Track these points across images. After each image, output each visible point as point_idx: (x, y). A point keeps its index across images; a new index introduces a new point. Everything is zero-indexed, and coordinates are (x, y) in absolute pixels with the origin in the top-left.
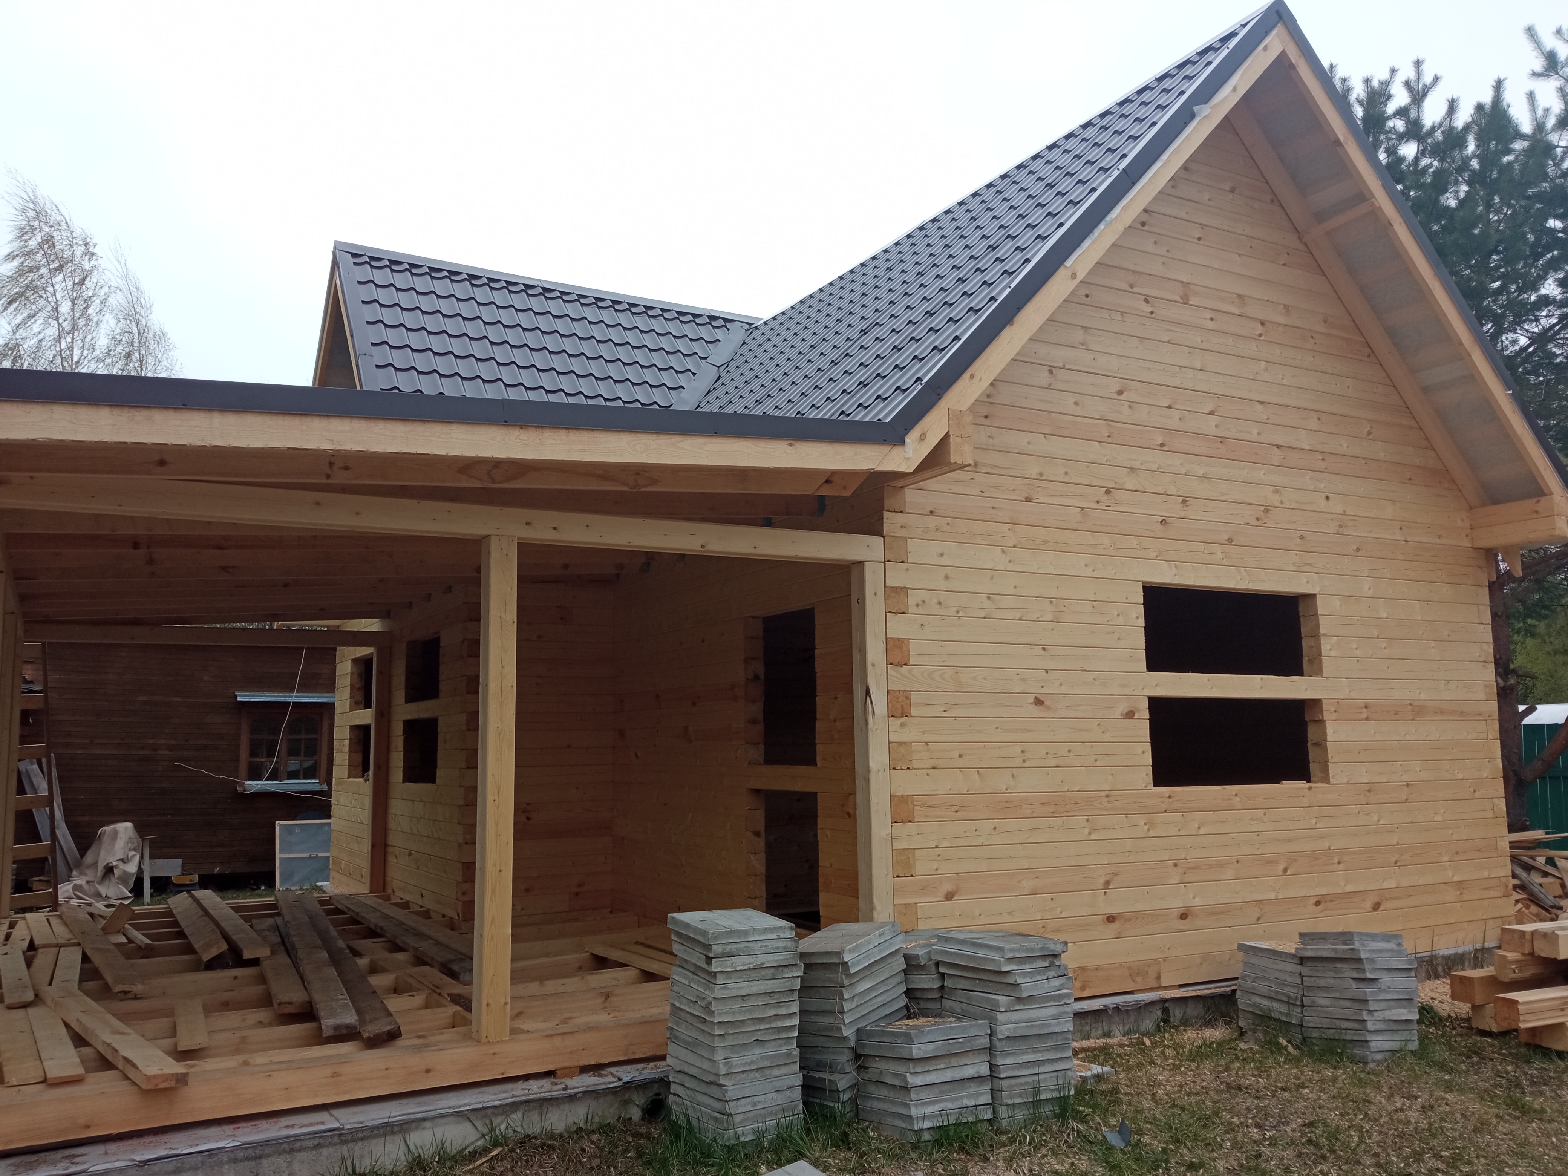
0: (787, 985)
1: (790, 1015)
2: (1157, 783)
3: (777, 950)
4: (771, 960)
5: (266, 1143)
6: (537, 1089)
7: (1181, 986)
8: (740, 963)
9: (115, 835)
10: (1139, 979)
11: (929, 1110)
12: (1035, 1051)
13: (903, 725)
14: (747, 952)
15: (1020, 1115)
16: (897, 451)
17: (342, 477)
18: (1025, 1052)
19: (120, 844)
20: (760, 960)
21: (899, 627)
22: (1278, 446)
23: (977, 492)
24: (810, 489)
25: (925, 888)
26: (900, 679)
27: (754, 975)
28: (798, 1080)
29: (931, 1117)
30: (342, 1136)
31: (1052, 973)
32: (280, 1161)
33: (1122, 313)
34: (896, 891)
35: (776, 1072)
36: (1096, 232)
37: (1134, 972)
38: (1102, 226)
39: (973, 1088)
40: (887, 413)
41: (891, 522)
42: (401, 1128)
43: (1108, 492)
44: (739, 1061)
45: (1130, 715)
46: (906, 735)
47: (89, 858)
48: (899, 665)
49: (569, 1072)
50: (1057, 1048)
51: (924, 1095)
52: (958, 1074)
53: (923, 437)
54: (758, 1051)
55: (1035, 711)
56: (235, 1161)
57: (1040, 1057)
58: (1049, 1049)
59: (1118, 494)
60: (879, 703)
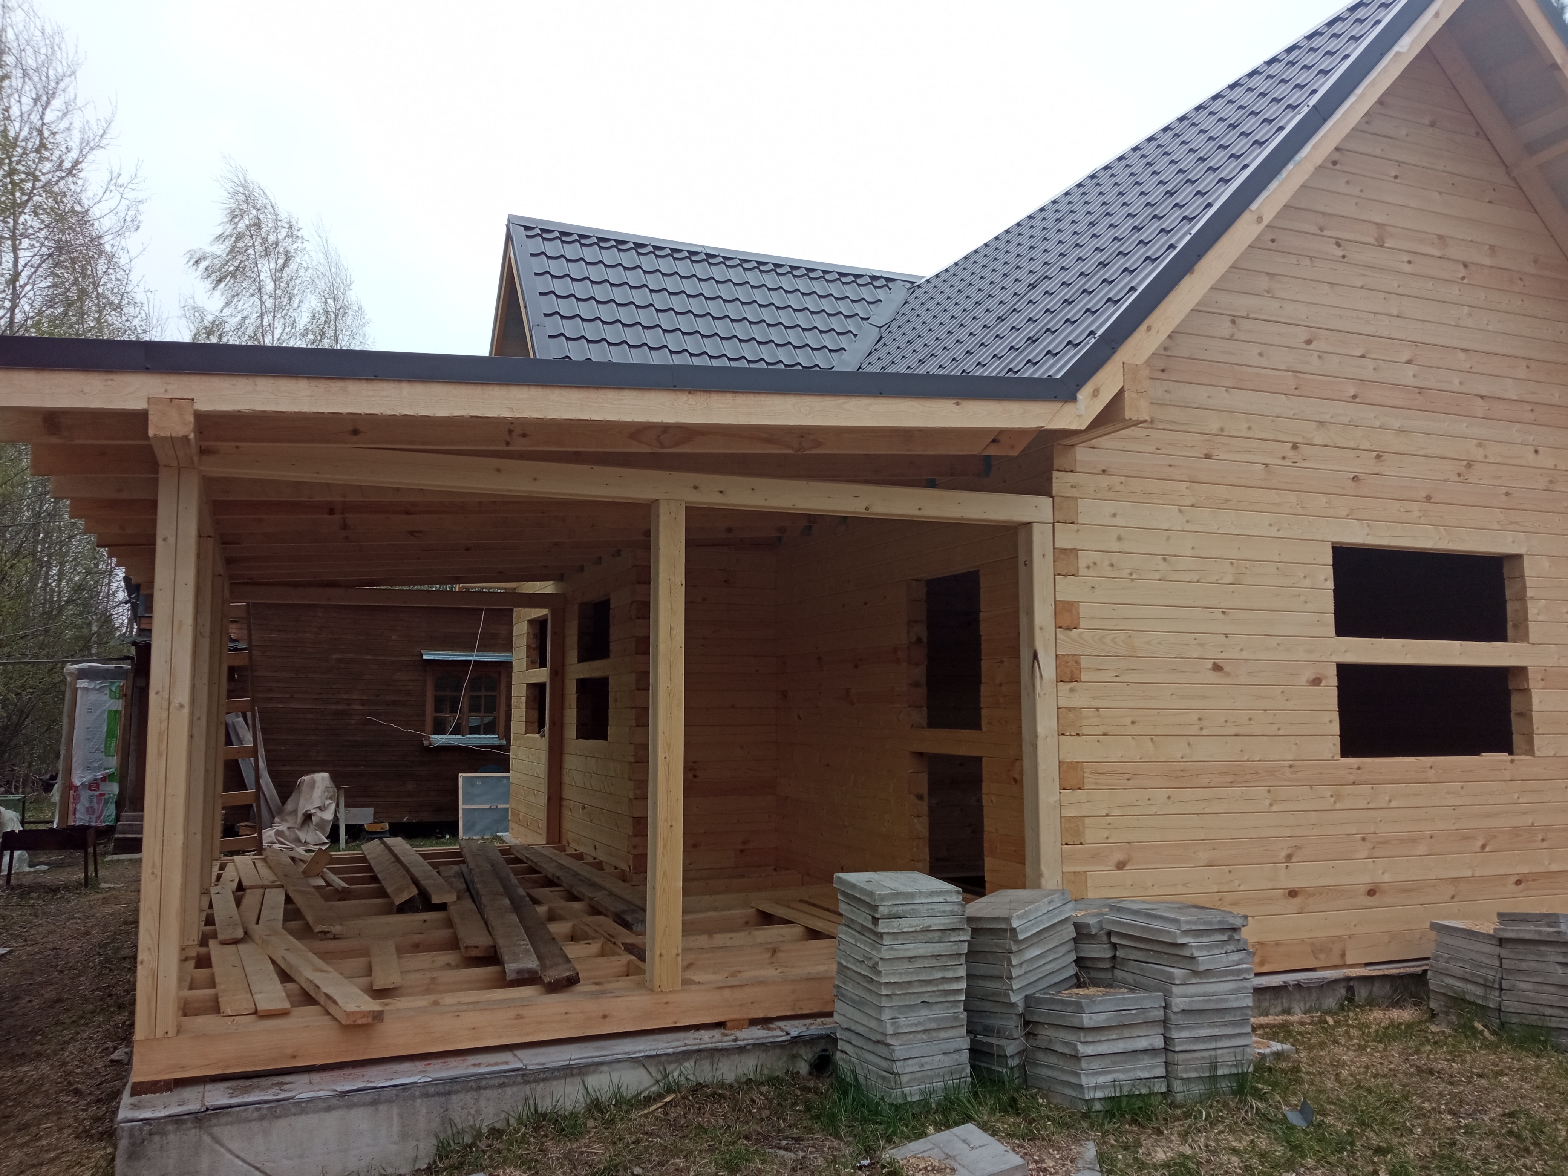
0: (954, 949)
1: (958, 979)
2: (1345, 753)
3: (944, 914)
4: (938, 923)
5: (455, 1080)
6: (708, 1039)
7: (1367, 964)
8: (906, 924)
9: (313, 784)
10: (1322, 956)
11: (1101, 1079)
12: (1212, 1025)
13: (1072, 690)
14: (914, 915)
15: (1196, 1089)
16: (1069, 408)
17: (519, 445)
18: (1201, 1026)
19: (318, 792)
20: (927, 922)
21: (1068, 590)
22: (1482, 397)
23: (1152, 449)
24: (976, 449)
25: (1095, 857)
26: (1069, 643)
27: (921, 937)
28: (965, 1043)
29: (1102, 1087)
30: (526, 1077)
31: (1230, 948)
32: (469, 1097)
33: (1311, 258)
34: (1064, 859)
35: (943, 1035)
36: (1284, 173)
37: (1317, 949)
38: (1290, 166)
39: (1147, 1060)
40: (1058, 368)
41: (1060, 482)
42: (580, 1071)
43: (1295, 447)
44: (906, 1022)
45: (1316, 682)
46: (1076, 701)
47: (290, 806)
48: (1069, 629)
49: (739, 1024)
50: (1234, 1024)
51: (1095, 1065)
52: (1131, 1045)
53: (1096, 393)
54: (925, 1012)
55: (1214, 677)
56: (427, 1095)
57: (1216, 1031)
58: (1226, 1024)
59: (1305, 450)
60: (1047, 666)
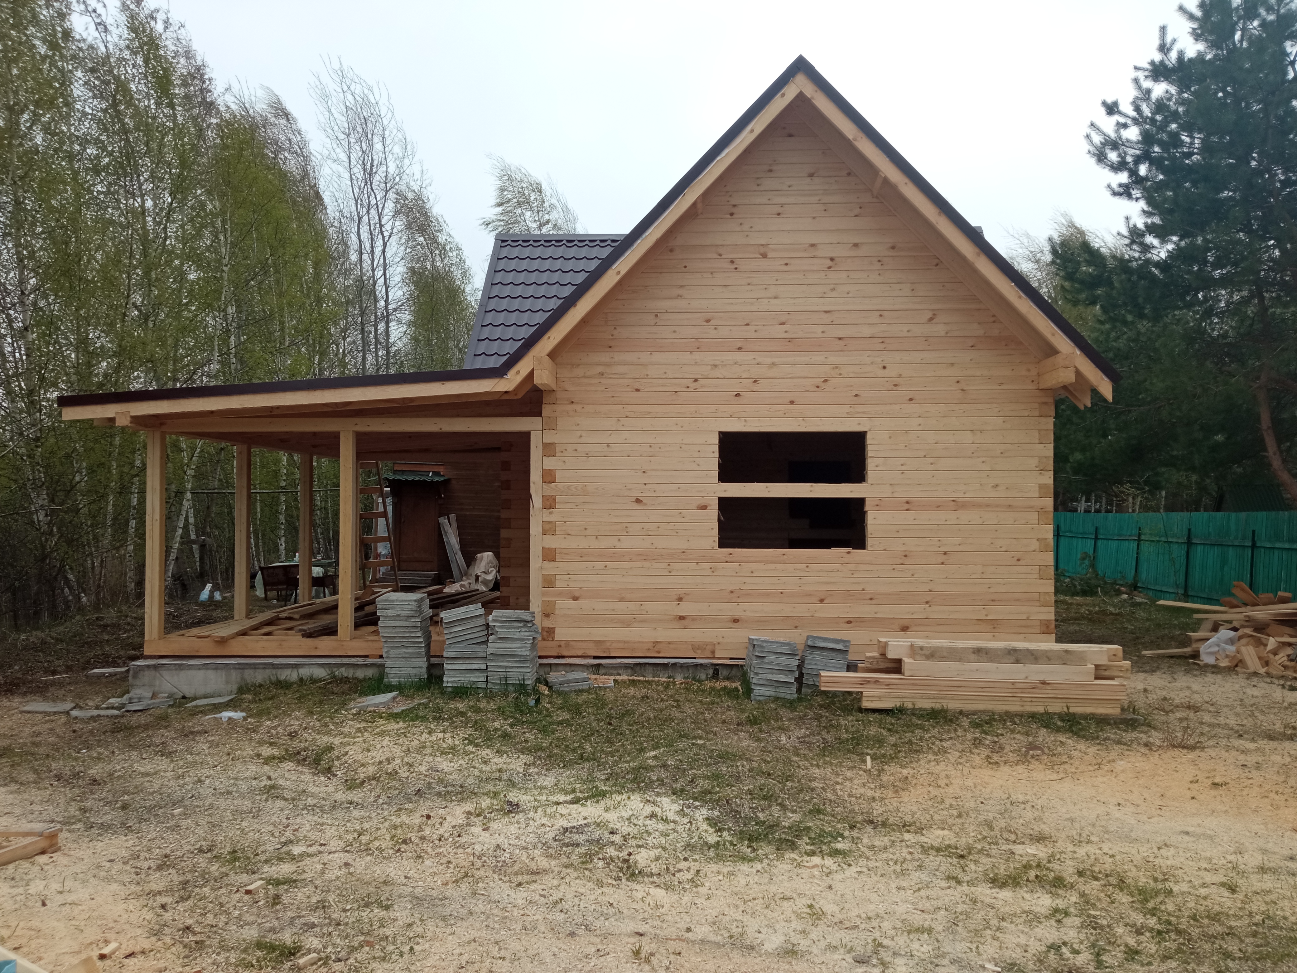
0: (414, 624)
1: (418, 637)
2: (721, 546)
3: (407, 609)
4: (404, 613)
6: (360, 661)
7: (731, 659)
8: (390, 613)
10: (699, 652)
11: (453, 679)
12: (507, 661)
13: (550, 513)
14: (393, 609)
15: (497, 688)
16: (502, 381)
18: (502, 661)
19: (483, 564)
20: (399, 612)
21: (550, 463)
22: (840, 339)
23: (603, 389)
24: (496, 397)
25: (560, 594)
26: (550, 490)
27: (398, 618)
28: (426, 665)
29: (452, 682)
31: (523, 629)
33: (712, 273)
35: (413, 660)
36: (635, 245)
37: (695, 648)
38: (639, 241)
39: (478, 674)
41: (546, 410)
42: (296, 666)
43: (696, 380)
44: (393, 653)
45: (704, 507)
46: (552, 518)
48: (549, 482)
49: (373, 656)
50: (520, 662)
51: (452, 673)
52: (469, 667)
53: (518, 372)
54: (404, 650)
55: (636, 506)
57: (510, 664)
58: (516, 662)
59: (702, 382)
60: (537, 501)
